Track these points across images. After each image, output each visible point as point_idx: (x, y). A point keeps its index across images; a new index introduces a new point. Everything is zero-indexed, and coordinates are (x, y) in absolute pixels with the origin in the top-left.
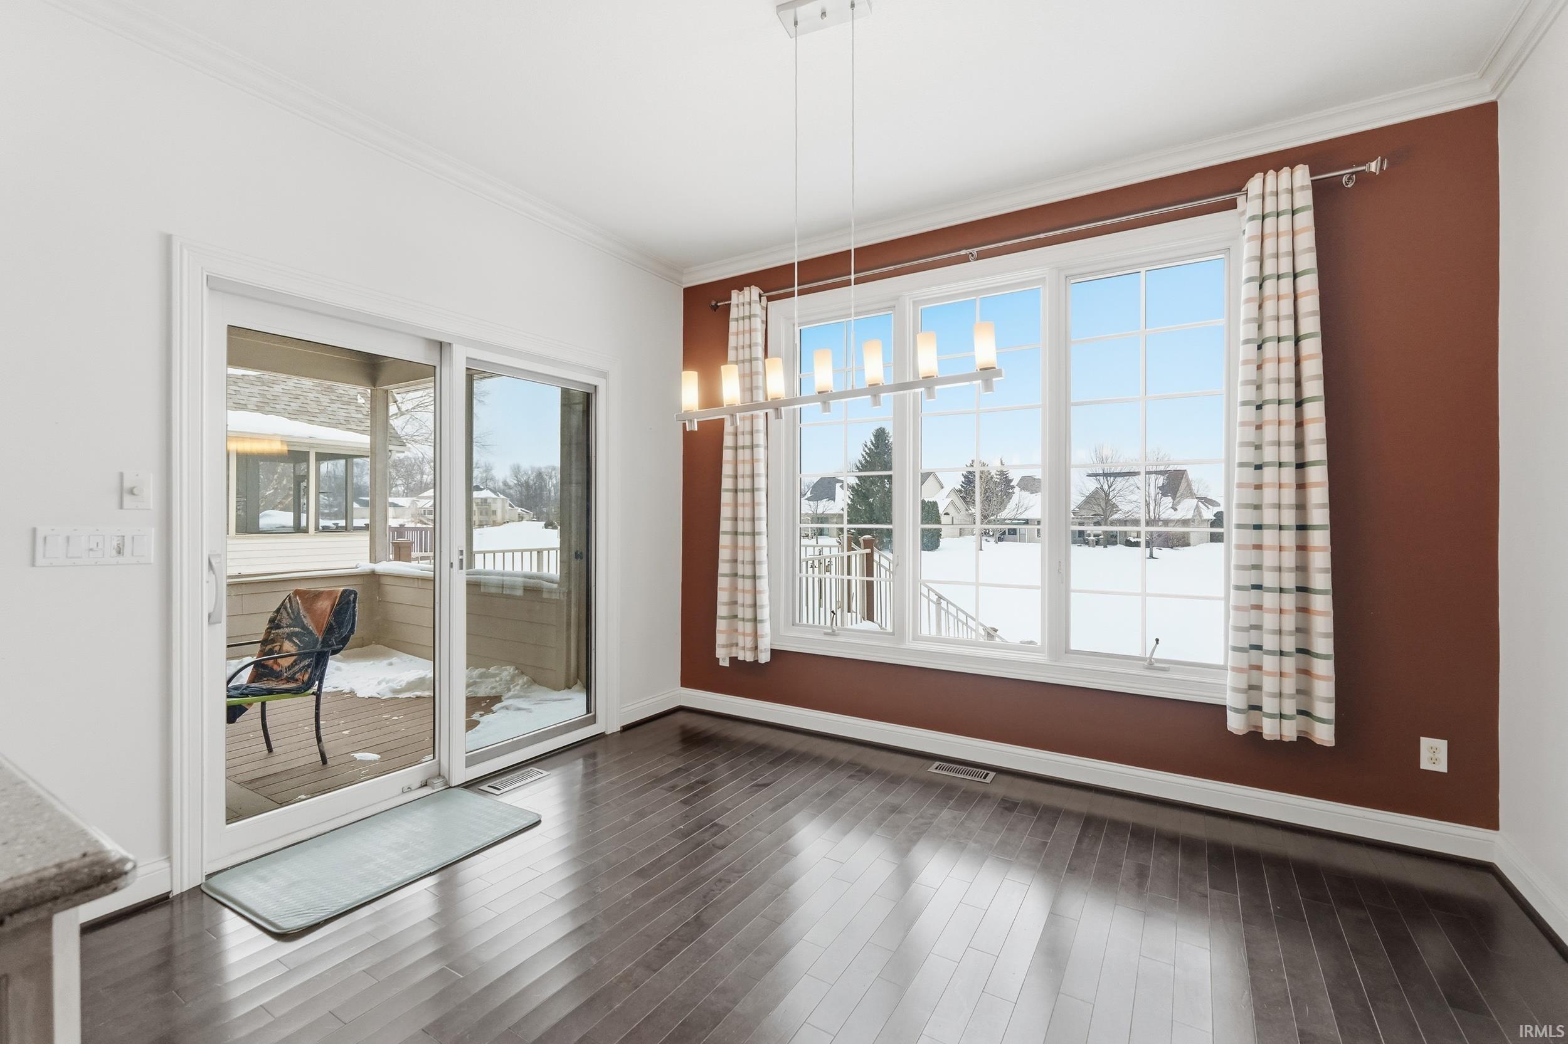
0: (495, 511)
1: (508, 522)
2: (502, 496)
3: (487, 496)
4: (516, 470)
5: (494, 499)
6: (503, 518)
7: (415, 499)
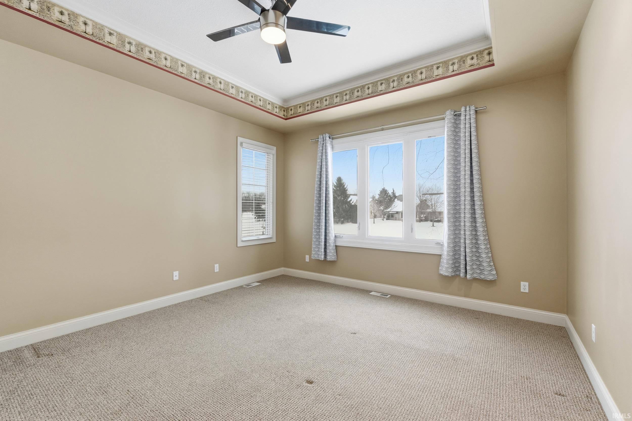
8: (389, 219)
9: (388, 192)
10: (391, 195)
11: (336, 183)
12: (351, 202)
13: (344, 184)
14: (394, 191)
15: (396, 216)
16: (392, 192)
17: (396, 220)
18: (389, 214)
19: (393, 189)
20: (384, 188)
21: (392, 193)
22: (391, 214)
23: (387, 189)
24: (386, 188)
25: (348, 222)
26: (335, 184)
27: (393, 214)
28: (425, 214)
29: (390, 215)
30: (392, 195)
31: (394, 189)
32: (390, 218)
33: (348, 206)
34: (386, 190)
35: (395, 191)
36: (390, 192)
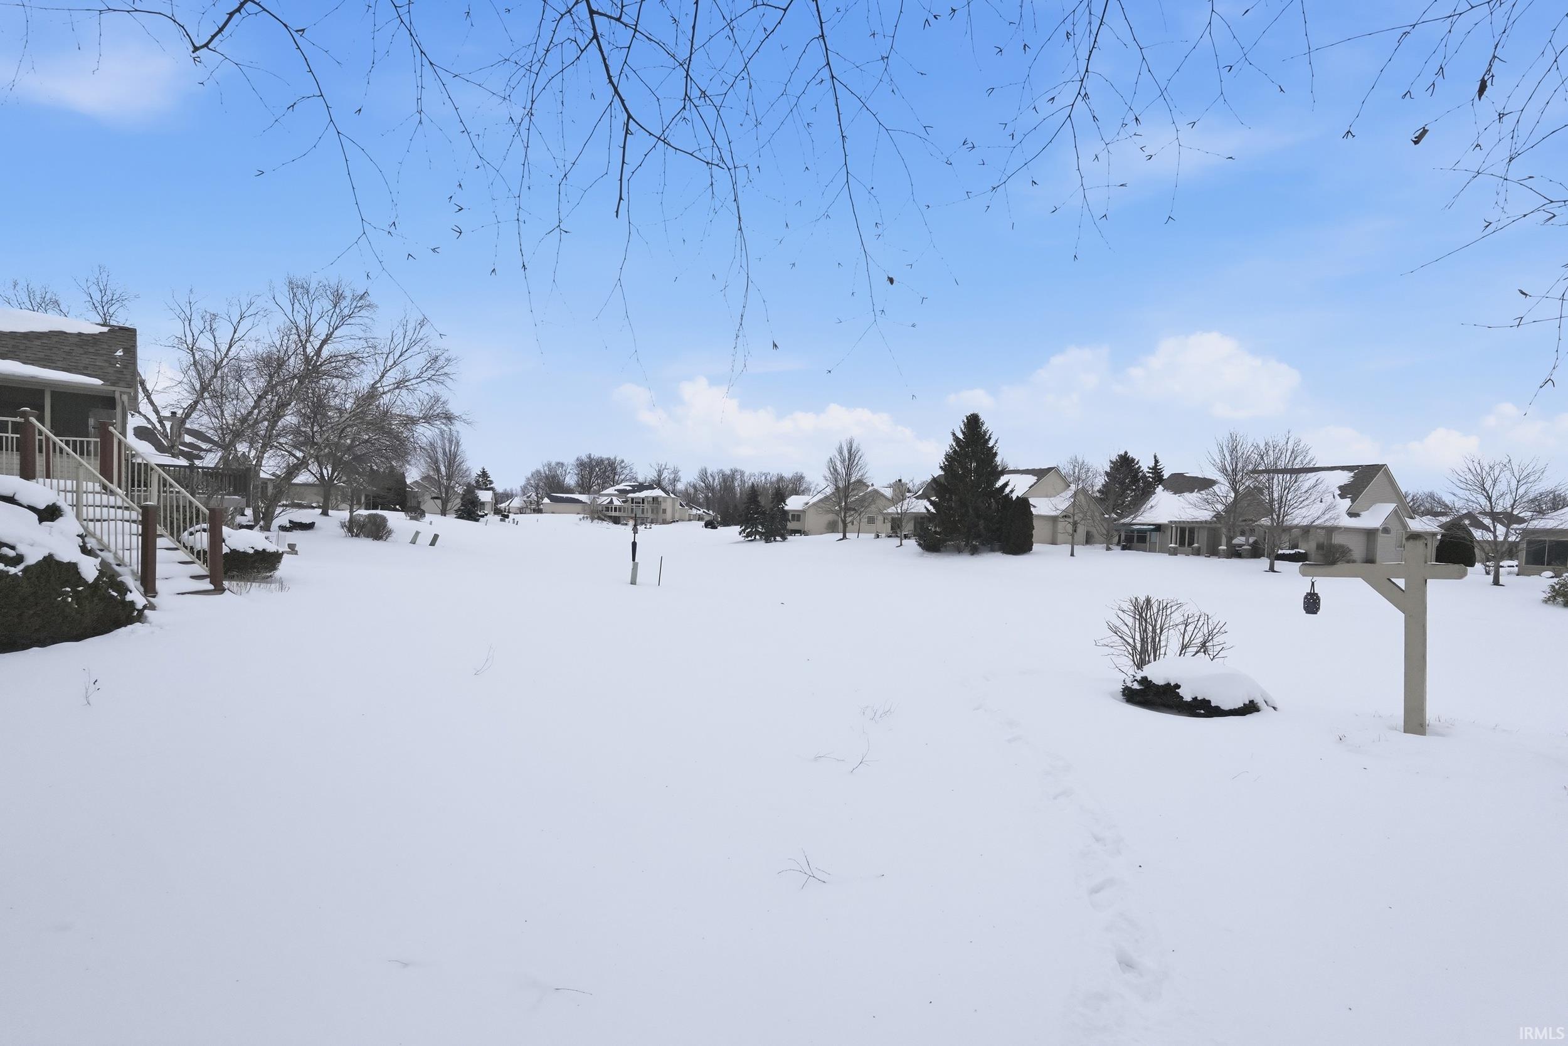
0: (665, 510)
1: (677, 521)
2: (672, 495)
3: (658, 494)
4: (704, 475)
5: (664, 497)
6: (673, 517)
7: (596, 496)
8: (1129, 549)
9: (1137, 466)
10: (1148, 475)
11: (964, 433)
12: (1007, 490)
13: (988, 435)
14: (1156, 461)
15: (1156, 537)
16: (1152, 464)
17: (1152, 550)
18: (1133, 531)
19: (1155, 457)
20: (1126, 453)
21: (1150, 469)
22: (1139, 531)
23: (1134, 457)
24: (1131, 454)
25: (993, 550)
26: (961, 436)
27: (1145, 531)
28: (1251, 535)
29: (1136, 534)
30: (1151, 475)
31: (1159, 457)
32: (1135, 543)
33: (997, 502)
34: (1133, 460)
35: (1162, 463)
36: (1145, 465)
